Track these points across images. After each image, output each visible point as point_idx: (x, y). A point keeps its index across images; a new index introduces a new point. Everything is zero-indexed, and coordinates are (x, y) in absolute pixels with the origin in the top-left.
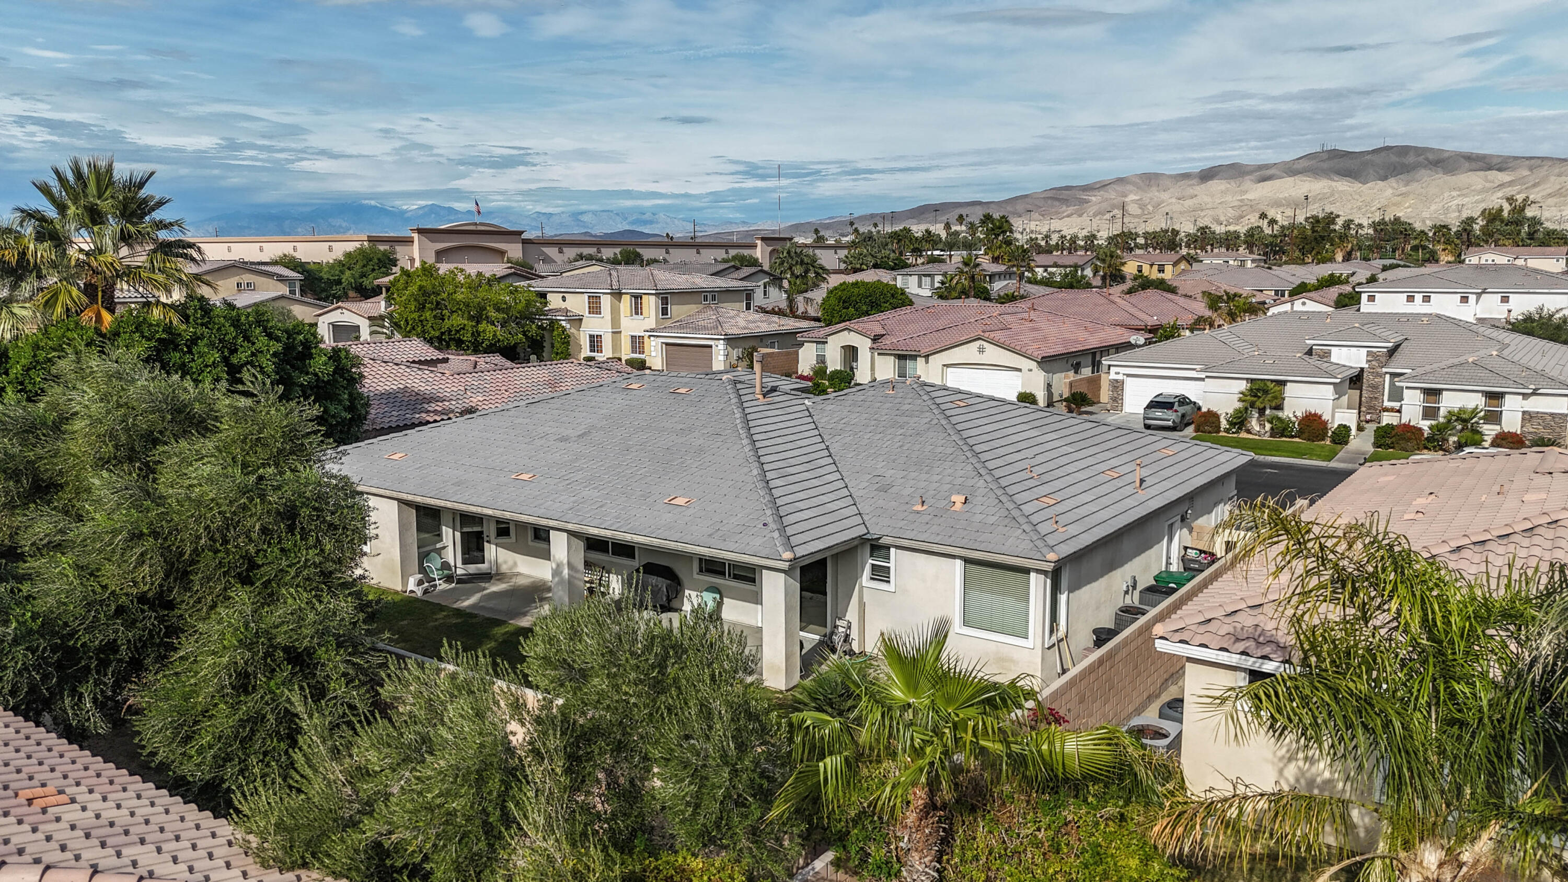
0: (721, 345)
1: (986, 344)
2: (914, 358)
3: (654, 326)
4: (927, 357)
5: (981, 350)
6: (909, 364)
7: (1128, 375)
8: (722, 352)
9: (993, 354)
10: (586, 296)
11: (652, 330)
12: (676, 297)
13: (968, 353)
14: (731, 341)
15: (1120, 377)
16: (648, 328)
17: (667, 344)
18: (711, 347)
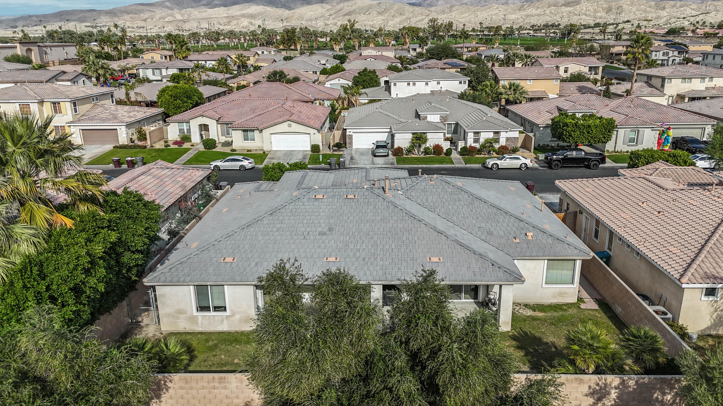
0: (124, 128)
1: (291, 123)
2: (253, 131)
3: (72, 120)
4: (261, 131)
5: (290, 126)
6: (250, 134)
7: (354, 133)
8: (125, 132)
9: (295, 127)
10: (18, 104)
11: (71, 122)
12: (80, 101)
13: (284, 127)
14: (129, 126)
15: (351, 133)
16: (68, 121)
17: (82, 130)
18: (116, 129)
